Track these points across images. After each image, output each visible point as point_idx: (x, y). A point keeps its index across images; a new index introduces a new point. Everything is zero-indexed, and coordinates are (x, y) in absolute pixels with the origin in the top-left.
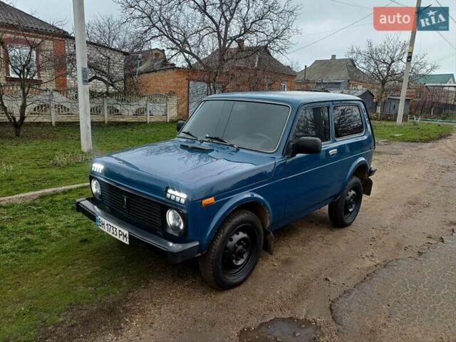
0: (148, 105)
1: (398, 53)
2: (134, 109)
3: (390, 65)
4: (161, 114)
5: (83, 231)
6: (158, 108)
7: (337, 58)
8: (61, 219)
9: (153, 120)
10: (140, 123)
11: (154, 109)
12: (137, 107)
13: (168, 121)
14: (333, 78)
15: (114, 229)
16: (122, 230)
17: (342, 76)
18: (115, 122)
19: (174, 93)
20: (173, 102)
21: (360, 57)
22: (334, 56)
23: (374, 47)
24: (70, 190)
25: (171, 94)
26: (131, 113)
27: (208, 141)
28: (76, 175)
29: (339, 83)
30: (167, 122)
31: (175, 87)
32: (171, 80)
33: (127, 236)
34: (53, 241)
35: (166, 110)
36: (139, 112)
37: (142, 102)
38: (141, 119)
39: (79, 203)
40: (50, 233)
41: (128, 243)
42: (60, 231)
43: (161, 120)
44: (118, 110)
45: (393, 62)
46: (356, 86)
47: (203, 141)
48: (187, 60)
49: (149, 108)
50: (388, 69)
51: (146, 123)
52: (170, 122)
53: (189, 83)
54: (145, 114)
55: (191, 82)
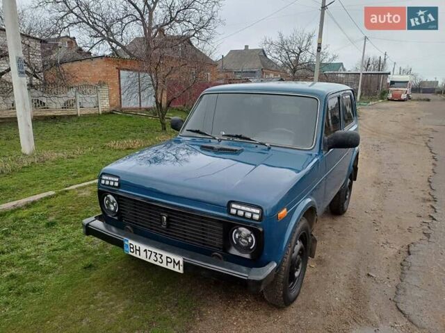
0: (78, 97)
1: (304, 45)
2: (62, 101)
3: (299, 55)
4: (92, 106)
5: (77, 253)
6: (89, 100)
7: (249, 48)
8: (39, 241)
9: (84, 113)
10: (70, 117)
11: (84, 101)
12: (66, 99)
13: (101, 113)
14: (247, 67)
15: (158, 256)
16: (173, 256)
17: (256, 65)
18: (42, 116)
19: (104, 83)
20: (104, 92)
21: (272, 47)
22: (247, 47)
23: (284, 38)
24: (34, 203)
25: (102, 84)
26: (59, 106)
27: (228, 140)
28: (32, 183)
29: (255, 72)
30: (99, 114)
31: (105, 77)
32: (100, 70)
33: (181, 263)
34: (48, 273)
35: (98, 103)
36: (67, 105)
37: (71, 94)
38: (70, 112)
39: (88, 224)
40: (37, 262)
41: (181, 271)
42: (49, 258)
43: (93, 113)
44: (44, 103)
45: (301, 52)
46: (269, 75)
47: (221, 140)
48: (113, 48)
49: (79, 100)
50: (297, 58)
51: (76, 116)
52: (103, 113)
53: (119, 73)
54: (74, 106)
55: (121, 71)
